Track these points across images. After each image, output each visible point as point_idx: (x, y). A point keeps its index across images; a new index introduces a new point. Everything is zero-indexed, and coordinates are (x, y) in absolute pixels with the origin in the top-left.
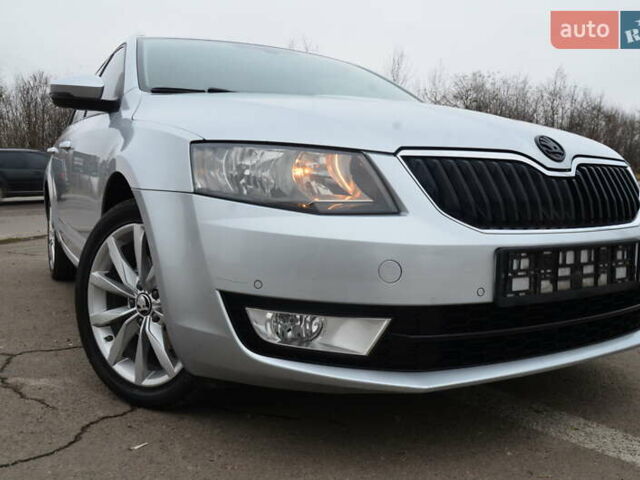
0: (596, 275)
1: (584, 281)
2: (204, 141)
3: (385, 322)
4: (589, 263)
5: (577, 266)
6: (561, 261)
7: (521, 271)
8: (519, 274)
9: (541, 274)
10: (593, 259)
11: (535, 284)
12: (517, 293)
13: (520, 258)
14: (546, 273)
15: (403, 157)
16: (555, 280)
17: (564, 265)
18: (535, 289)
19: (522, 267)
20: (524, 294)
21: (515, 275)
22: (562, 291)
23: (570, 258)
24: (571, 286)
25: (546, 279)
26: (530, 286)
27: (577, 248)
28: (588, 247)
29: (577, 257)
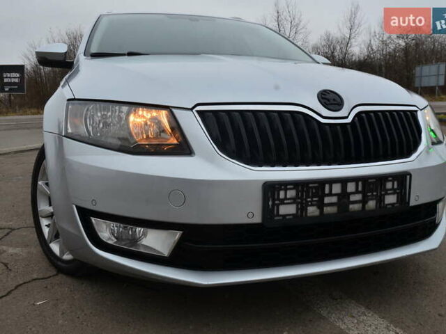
0: (364, 202)
1: (351, 206)
2: (74, 99)
3: (178, 234)
4: (357, 192)
5: (344, 195)
6: (327, 191)
7: (289, 199)
8: (286, 202)
9: (307, 202)
10: (360, 189)
11: (302, 209)
12: (284, 216)
13: (286, 190)
14: (312, 201)
15: (197, 111)
16: (321, 205)
17: (330, 194)
18: (302, 212)
19: (288, 197)
20: (291, 217)
21: (282, 202)
22: (329, 215)
23: (337, 188)
24: (338, 210)
25: (312, 205)
26: (297, 212)
27: (344, 181)
28: (355, 179)
29: (344, 188)
